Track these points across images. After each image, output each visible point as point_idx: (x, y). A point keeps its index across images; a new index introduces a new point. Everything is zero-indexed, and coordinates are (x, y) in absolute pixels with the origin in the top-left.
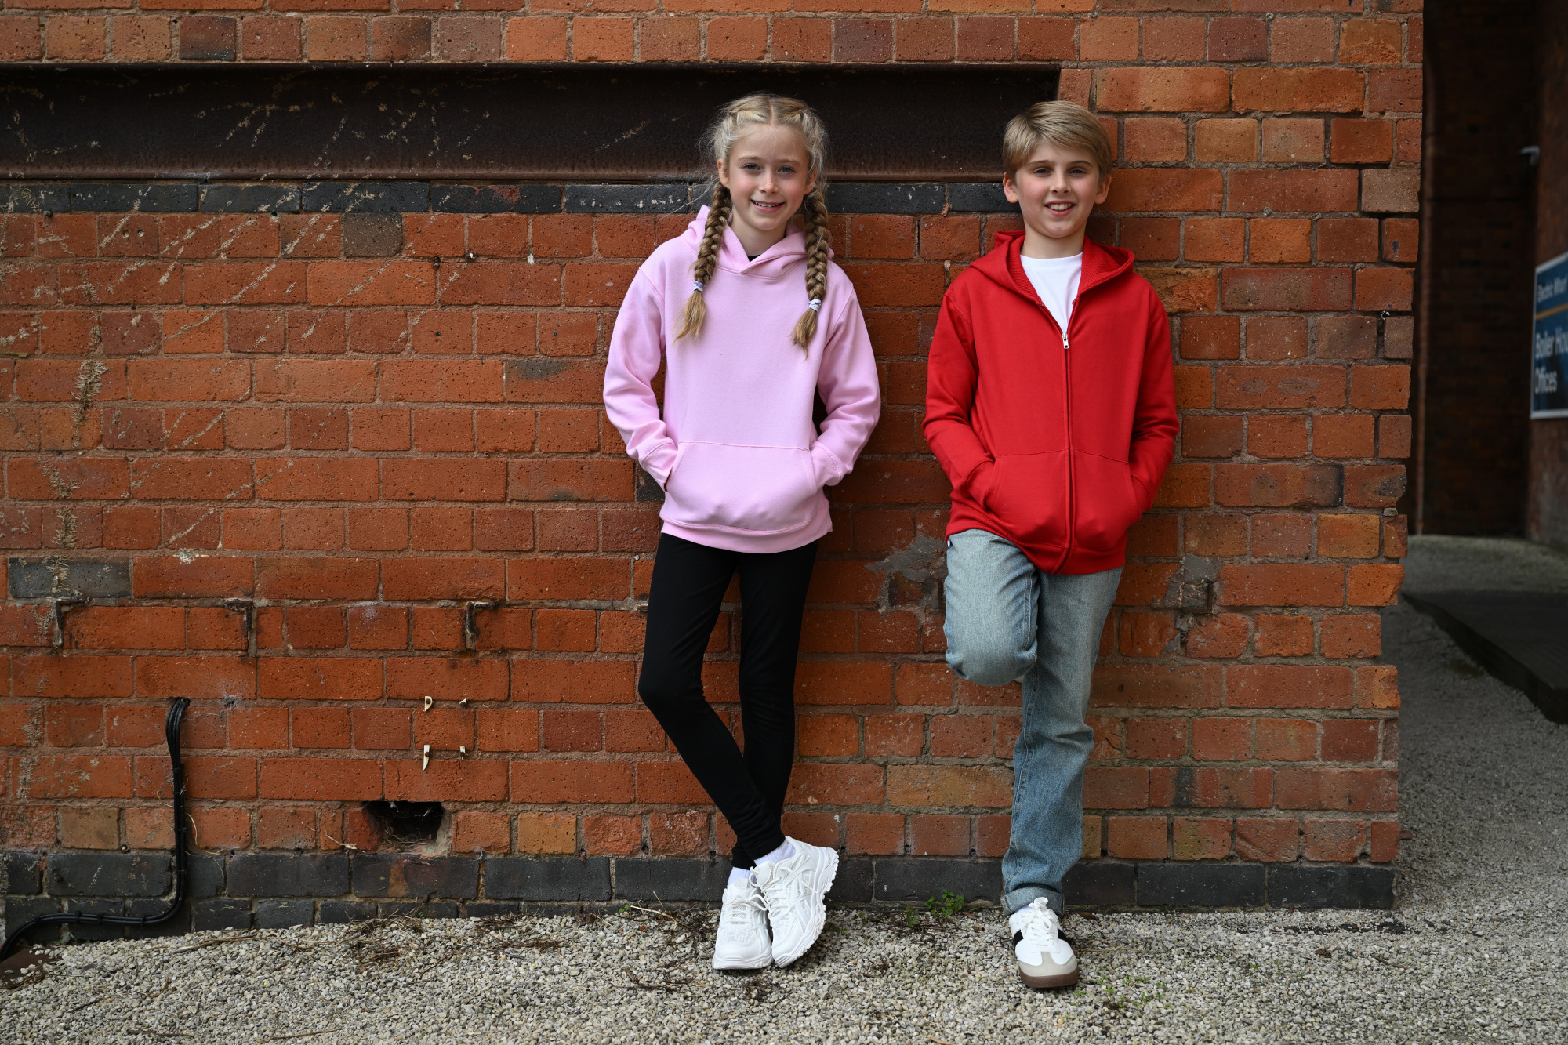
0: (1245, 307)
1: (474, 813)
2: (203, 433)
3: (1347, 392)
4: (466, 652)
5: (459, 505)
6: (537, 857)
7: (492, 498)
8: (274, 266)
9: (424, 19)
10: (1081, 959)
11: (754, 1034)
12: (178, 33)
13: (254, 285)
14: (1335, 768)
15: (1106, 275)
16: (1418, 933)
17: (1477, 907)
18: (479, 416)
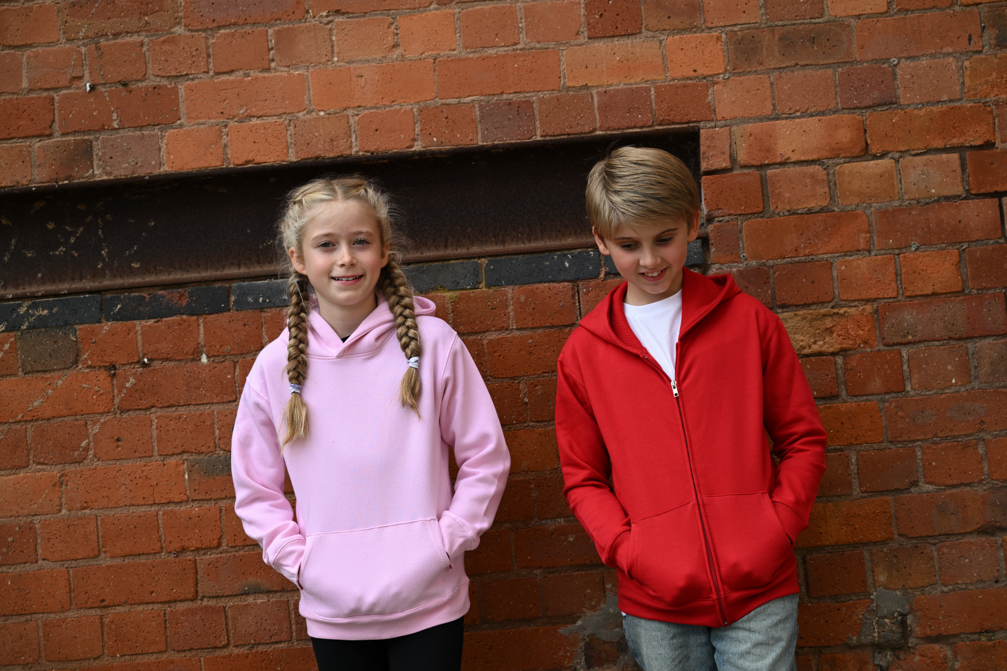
0: (905, 340)
5: (150, 607)
7: (182, 597)
9: (85, 140)
18: (165, 517)
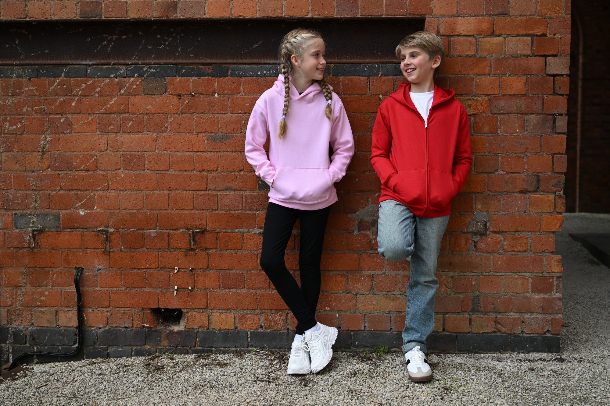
0: (500, 112)
1: (194, 313)
2: (89, 164)
3: (541, 146)
4: (191, 250)
5: (188, 192)
6: (219, 330)
7: (201, 189)
8: (116, 98)
9: (175, 1)
10: (434, 371)
11: (302, 398)
12: (79, 8)
13: (108, 106)
14: (536, 296)
15: (443, 99)
16: (570, 362)
17: (594, 352)
18: (196, 157)
